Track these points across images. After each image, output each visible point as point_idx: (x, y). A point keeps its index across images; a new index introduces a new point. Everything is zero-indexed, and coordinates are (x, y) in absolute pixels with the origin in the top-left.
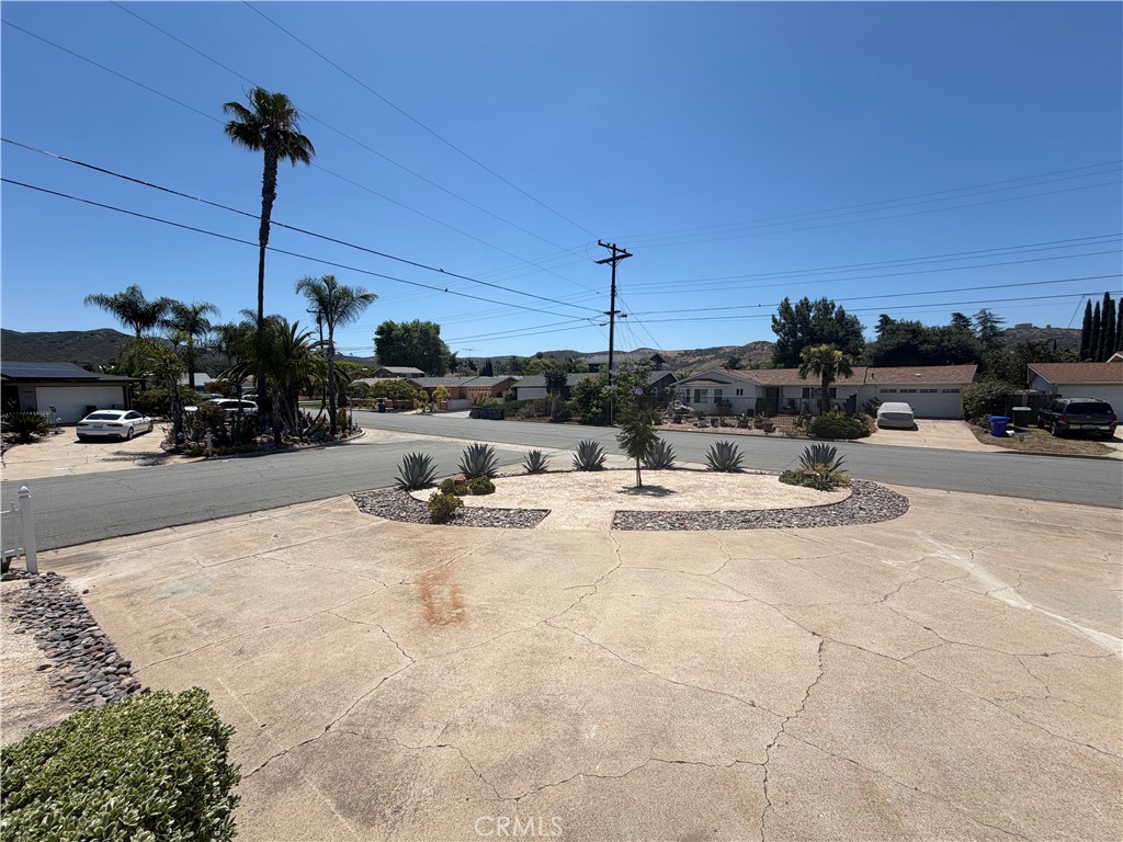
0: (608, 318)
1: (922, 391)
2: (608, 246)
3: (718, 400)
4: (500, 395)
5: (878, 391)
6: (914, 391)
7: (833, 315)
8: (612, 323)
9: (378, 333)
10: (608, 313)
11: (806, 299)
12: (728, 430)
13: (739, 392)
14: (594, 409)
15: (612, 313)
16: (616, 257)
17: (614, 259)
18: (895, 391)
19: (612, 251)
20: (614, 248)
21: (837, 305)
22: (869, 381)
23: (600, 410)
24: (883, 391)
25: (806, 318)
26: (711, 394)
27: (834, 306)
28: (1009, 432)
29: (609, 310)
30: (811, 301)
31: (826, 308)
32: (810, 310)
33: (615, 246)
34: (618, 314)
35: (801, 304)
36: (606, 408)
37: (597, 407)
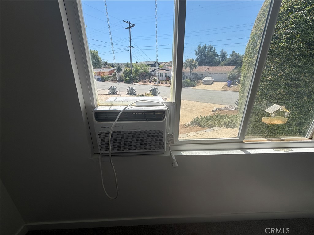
1: (220, 74)
2: (127, 22)
3: (166, 76)
4: (111, 74)
5: (209, 73)
7: (213, 50)
8: (131, 50)
10: (129, 47)
14: (127, 78)
15: (130, 47)
17: (130, 27)
18: (213, 74)
19: (129, 24)
20: (129, 23)
21: (214, 47)
22: (207, 71)
23: (129, 79)
25: (204, 51)
26: (164, 74)
27: (213, 47)
28: (231, 85)
29: (130, 46)
30: (207, 45)
31: (211, 48)
32: (206, 49)
33: (130, 22)
34: (132, 47)
35: (204, 47)
36: (130, 78)
37: (128, 78)
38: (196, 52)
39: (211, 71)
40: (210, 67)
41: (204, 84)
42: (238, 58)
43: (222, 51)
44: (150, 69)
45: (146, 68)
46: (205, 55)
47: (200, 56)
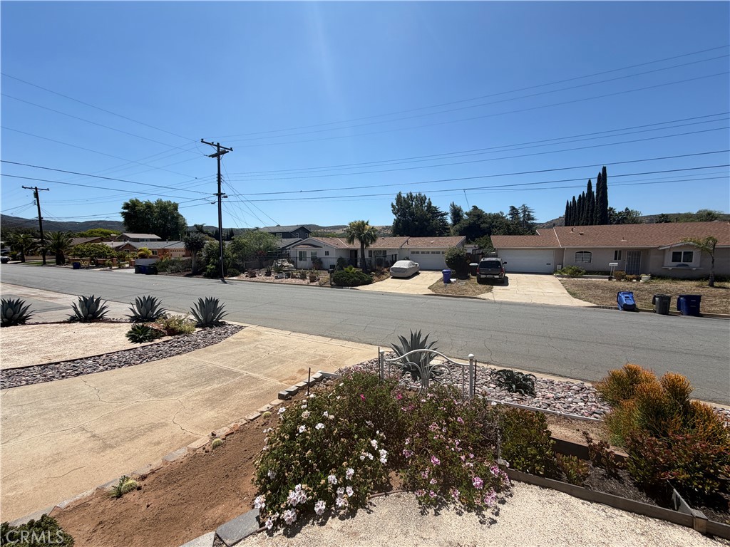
0: (216, 198)
1: (433, 253)
2: (212, 144)
3: (314, 259)
5: (410, 253)
6: (428, 253)
7: (426, 204)
8: (220, 202)
9: (124, 208)
10: (217, 194)
11: (411, 193)
12: (293, 281)
13: (327, 253)
14: (211, 266)
15: (219, 195)
16: (220, 153)
18: (418, 253)
19: (216, 148)
20: (218, 146)
21: (428, 198)
22: (405, 246)
23: (214, 266)
24: (413, 253)
25: (409, 206)
26: (309, 255)
27: (426, 198)
28: (452, 280)
29: (217, 192)
30: (414, 195)
31: (422, 199)
32: (413, 201)
33: (218, 144)
34: (222, 196)
35: (408, 197)
36: (218, 266)
37: (213, 264)
38: (393, 206)
39: (413, 247)
40: (411, 240)
41: (393, 278)
42: (482, 220)
43: (453, 206)
44: (281, 243)
45: (269, 240)
46: (412, 214)
47: (403, 215)
